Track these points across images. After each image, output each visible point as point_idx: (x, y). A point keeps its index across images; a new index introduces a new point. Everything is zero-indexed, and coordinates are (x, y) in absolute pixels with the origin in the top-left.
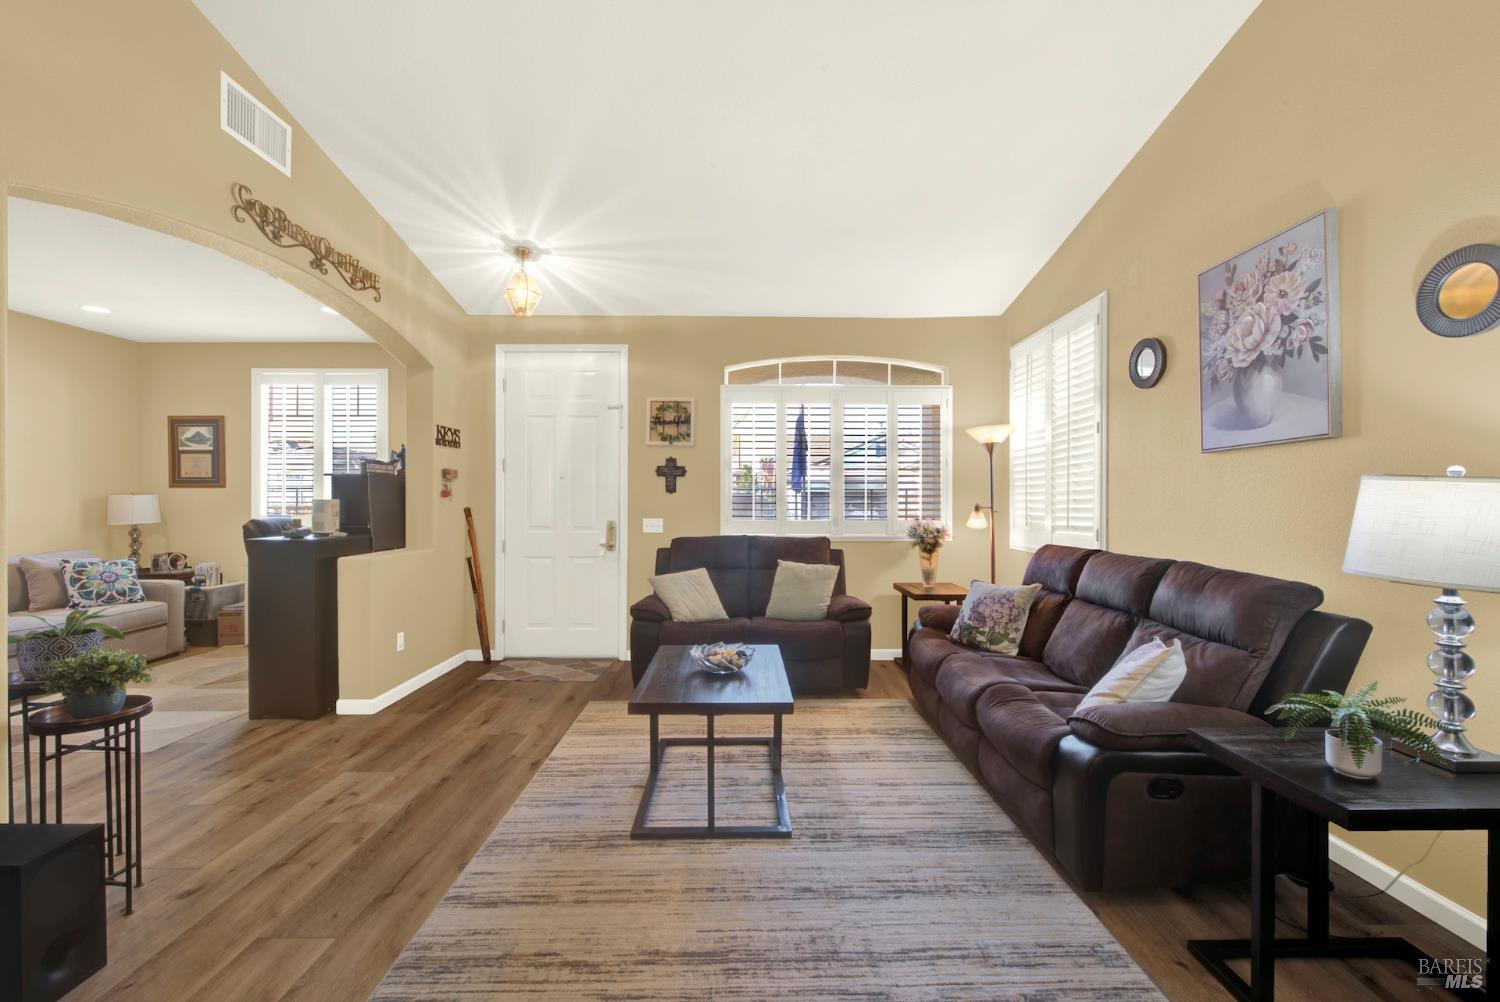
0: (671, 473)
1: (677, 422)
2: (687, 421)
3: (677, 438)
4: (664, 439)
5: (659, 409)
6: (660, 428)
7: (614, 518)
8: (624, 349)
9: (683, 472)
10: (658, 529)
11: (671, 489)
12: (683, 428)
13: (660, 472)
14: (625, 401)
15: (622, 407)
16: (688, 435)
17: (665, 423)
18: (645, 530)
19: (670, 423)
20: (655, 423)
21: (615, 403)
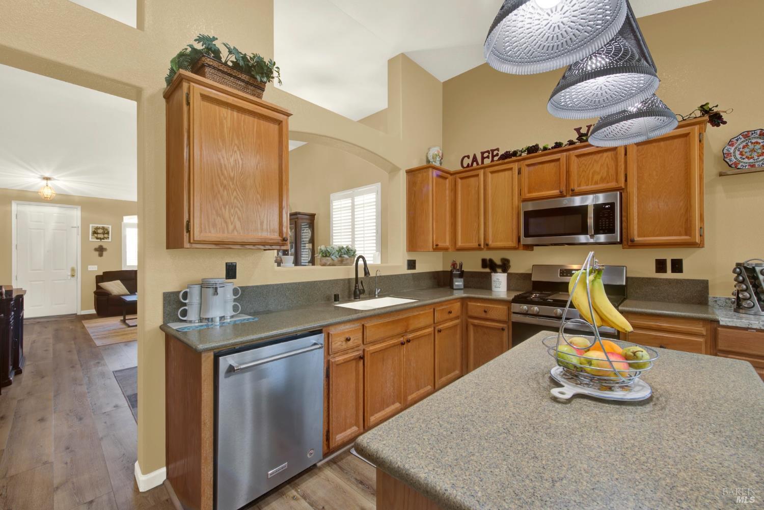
0: (101, 250)
1: (104, 233)
2: (108, 233)
3: (103, 239)
4: (97, 238)
5: (95, 229)
6: (96, 235)
7: (75, 266)
8: (79, 208)
9: (105, 249)
10: (96, 269)
11: (101, 255)
12: (106, 236)
13: (96, 250)
14: (79, 224)
15: (78, 227)
16: (108, 238)
17: (98, 233)
18: (89, 269)
19: (100, 233)
20: (94, 233)
21: (75, 225)
